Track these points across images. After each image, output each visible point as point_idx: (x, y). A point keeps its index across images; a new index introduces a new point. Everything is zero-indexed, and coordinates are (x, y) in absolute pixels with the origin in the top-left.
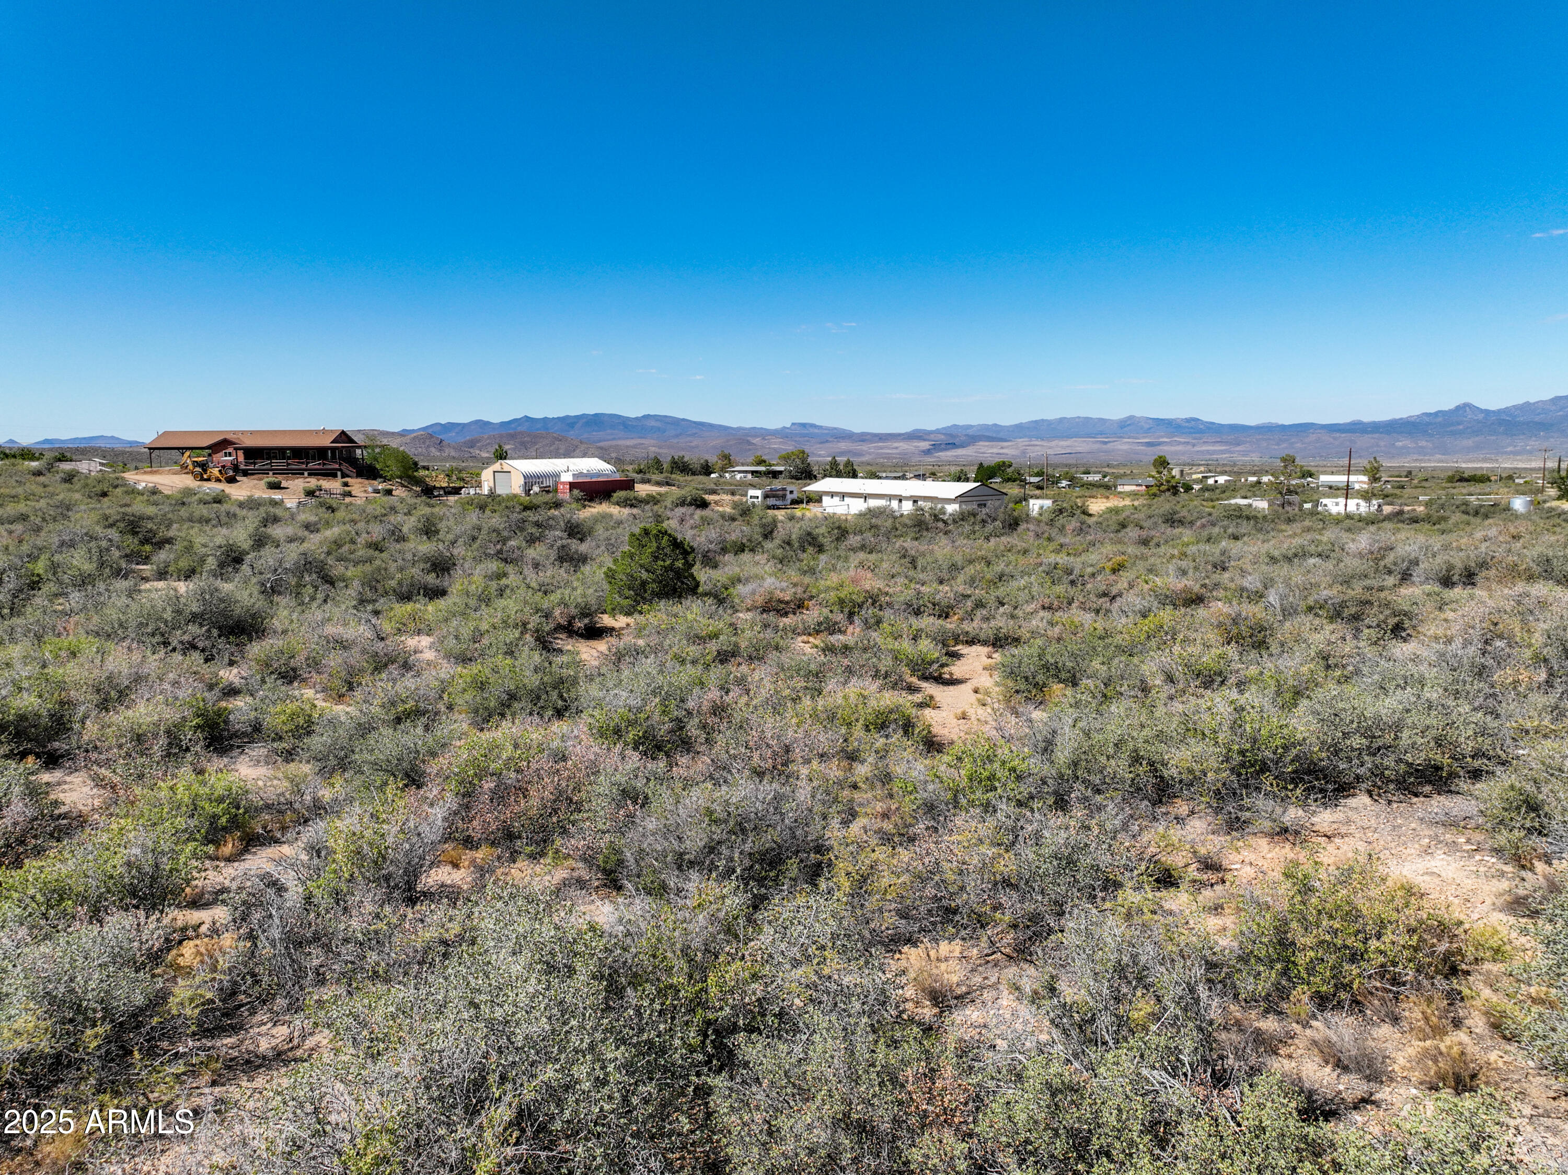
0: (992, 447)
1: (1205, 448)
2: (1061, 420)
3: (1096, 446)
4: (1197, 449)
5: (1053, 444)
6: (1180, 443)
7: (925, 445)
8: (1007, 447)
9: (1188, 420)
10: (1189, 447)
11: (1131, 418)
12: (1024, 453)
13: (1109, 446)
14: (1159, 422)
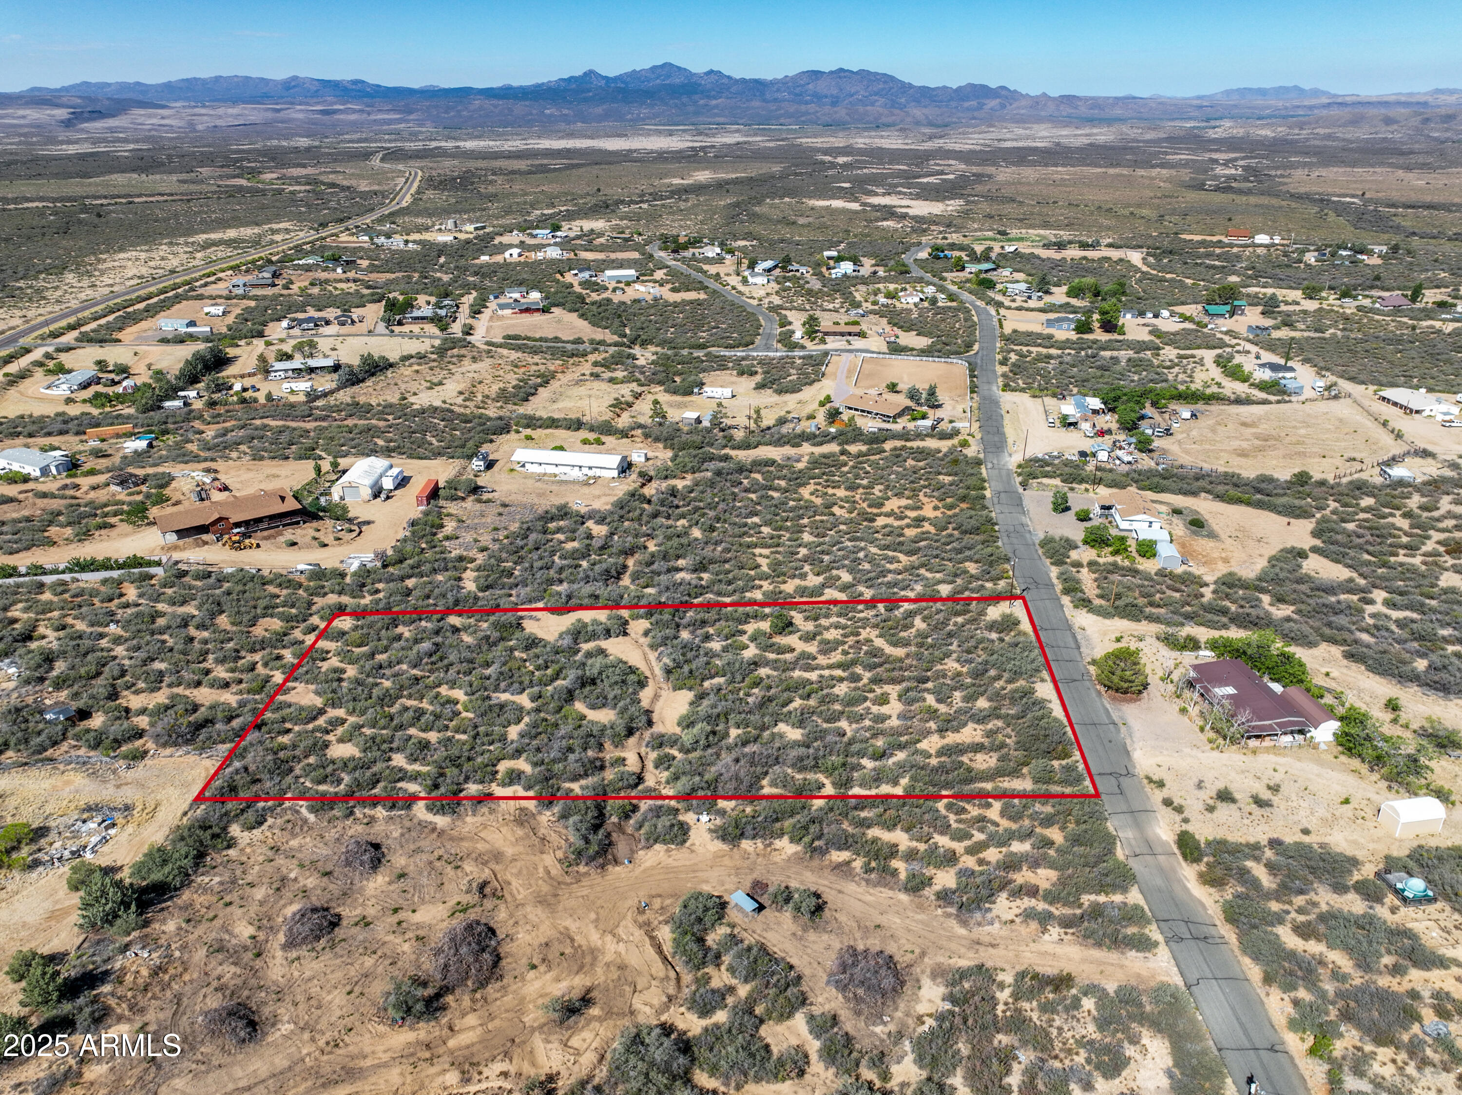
0: (150, 116)
1: (380, 116)
2: (218, 79)
3: (270, 115)
4: (373, 117)
5: (221, 111)
6: (354, 111)
7: (62, 113)
8: (168, 117)
9: (356, 82)
10: (365, 116)
11: (295, 78)
12: (191, 125)
13: (281, 115)
14: (326, 84)
